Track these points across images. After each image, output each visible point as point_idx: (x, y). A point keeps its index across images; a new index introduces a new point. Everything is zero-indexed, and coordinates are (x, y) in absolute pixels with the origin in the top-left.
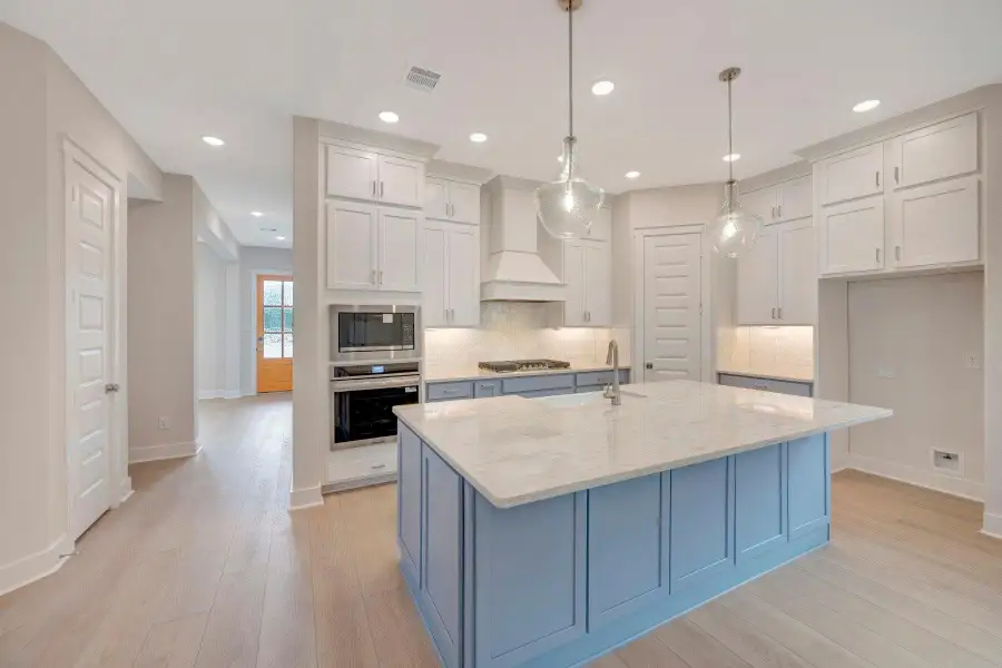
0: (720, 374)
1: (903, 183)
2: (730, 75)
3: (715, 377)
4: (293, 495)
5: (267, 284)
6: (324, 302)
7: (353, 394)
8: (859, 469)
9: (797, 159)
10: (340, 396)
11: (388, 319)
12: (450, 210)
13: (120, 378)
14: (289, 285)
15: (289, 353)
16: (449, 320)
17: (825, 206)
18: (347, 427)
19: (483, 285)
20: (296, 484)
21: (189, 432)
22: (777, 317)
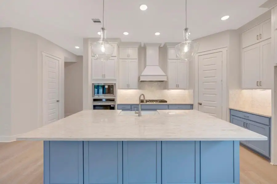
0: (230, 109)
6: (91, 82)
11: (107, 87)
12: (128, 55)
16: (128, 87)
19: (139, 77)
22: (259, 85)
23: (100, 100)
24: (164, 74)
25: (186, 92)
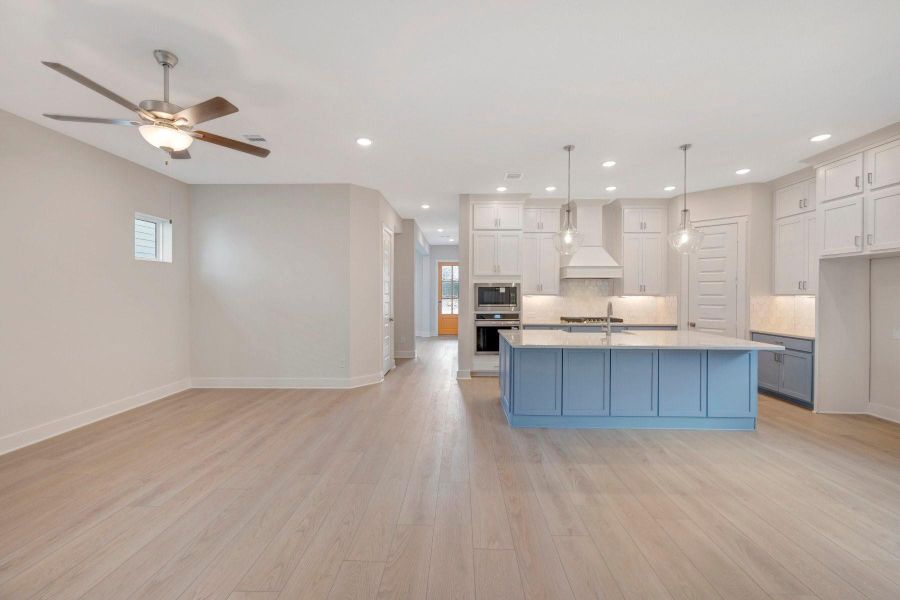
0: (753, 333)
1: (874, 186)
2: (685, 148)
3: (748, 335)
4: (458, 373)
5: (443, 267)
6: (472, 281)
7: (484, 328)
8: (873, 414)
9: (804, 166)
10: (479, 329)
11: (503, 290)
12: (540, 226)
13: (392, 317)
14: (456, 268)
15: (456, 312)
16: (539, 290)
17: (824, 202)
18: (482, 345)
19: (561, 269)
20: (460, 368)
21: (412, 347)
22: (802, 288)
23: (491, 316)
24: (616, 265)
25: (661, 300)
